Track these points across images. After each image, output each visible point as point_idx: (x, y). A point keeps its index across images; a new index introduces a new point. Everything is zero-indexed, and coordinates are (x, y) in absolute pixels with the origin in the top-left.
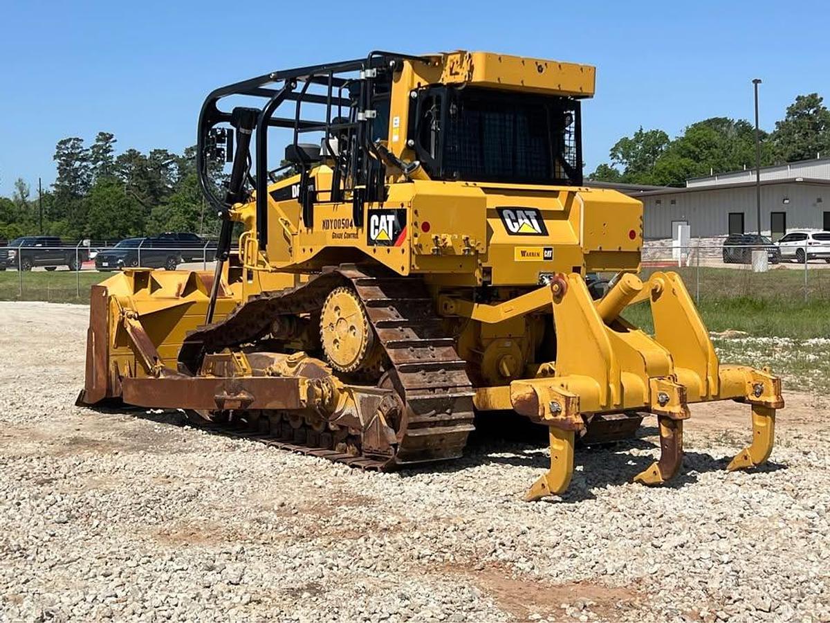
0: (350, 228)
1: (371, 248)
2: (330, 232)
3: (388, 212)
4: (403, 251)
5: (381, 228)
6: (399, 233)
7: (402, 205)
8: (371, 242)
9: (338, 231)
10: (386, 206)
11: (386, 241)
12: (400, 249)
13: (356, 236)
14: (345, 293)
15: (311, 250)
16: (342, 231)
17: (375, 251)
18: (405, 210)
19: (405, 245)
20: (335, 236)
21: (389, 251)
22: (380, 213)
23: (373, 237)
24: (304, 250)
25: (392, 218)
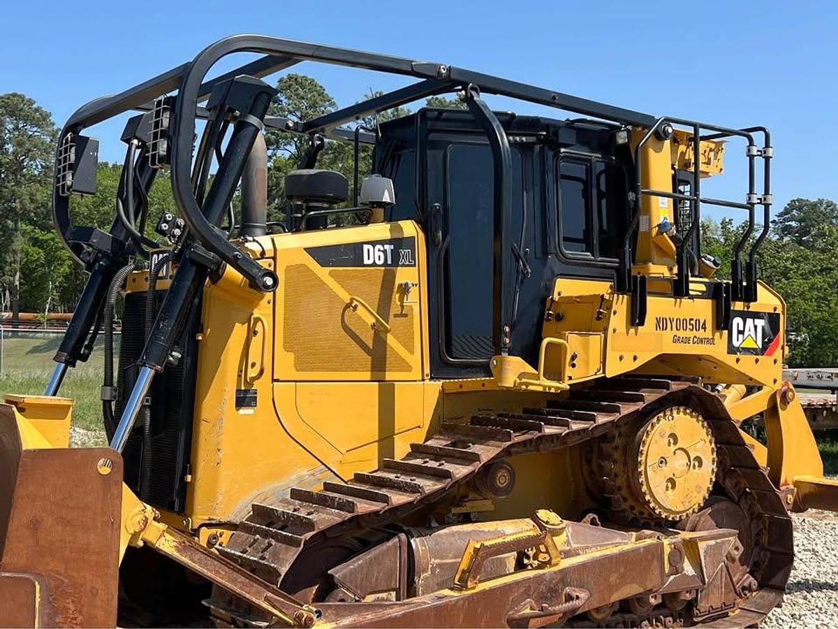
0: (702, 330)
1: (734, 357)
2: (668, 334)
3: (756, 315)
4: (775, 362)
5: (746, 333)
6: (770, 341)
7: (775, 309)
8: (732, 350)
9: (681, 334)
10: (754, 307)
11: (754, 349)
12: (771, 359)
13: (711, 341)
14: (681, 414)
15: (635, 358)
16: (688, 334)
17: (738, 360)
18: (779, 314)
19: (778, 354)
20: (676, 340)
21: (757, 361)
22: (745, 315)
23: (736, 343)
24: (621, 358)
25: (760, 323)
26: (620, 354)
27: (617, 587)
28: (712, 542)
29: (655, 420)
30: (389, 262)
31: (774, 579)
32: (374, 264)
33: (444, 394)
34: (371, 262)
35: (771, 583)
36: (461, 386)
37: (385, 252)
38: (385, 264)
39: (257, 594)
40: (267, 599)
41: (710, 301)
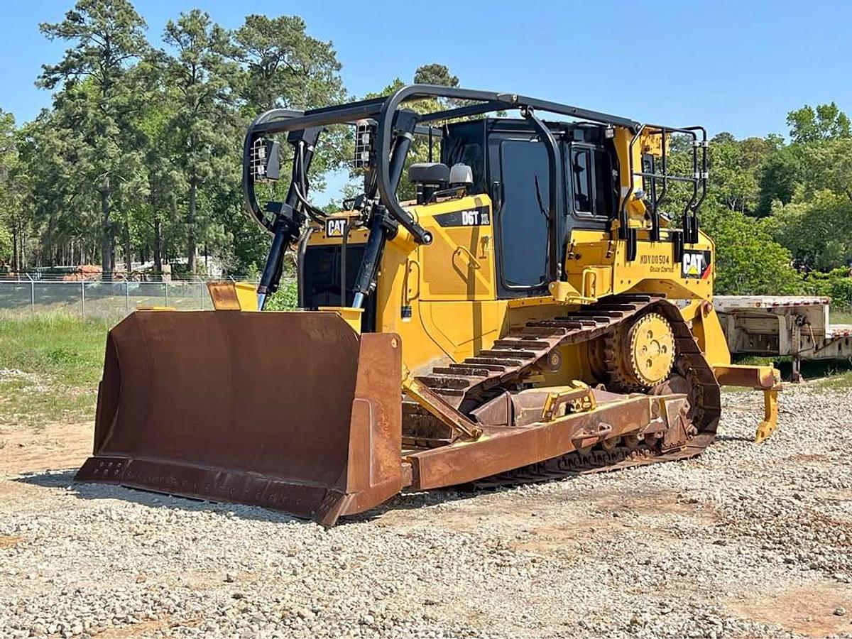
0: (666, 263)
1: (684, 280)
2: (648, 265)
3: (697, 252)
4: (708, 283)
5: (692, 264)
6: (705, 269)
7: (708, 248)
8: (684, 276)
9: (655, 266)
10: (696, 247)
11: (696, 275)
12: (706, 281)
13: (671, 270)
14: (655, 318)
15: (629, 282)
16: (659, 265)
17: (687, 282)
18: (710, 252)
19: (710, 278)
20: (652, 270)
21: (698, 282)
22: (691, 252)
23: (686, 271)
24: (622, 282)
25: (700, 257)
26: (621, 279)
27: (625, 424)
28: (672, 401)
29: (640, 322)
30: (476, 223)
31: (708, 427)
32: (468, 225)
33: (509, 309)
34: (466, 224)
35: (706, 429)
36: (523, 303)
37: (474, 216)
38: (474, 225)
39: (455, 417)
40: (459, 421)
41: (671, 244)
